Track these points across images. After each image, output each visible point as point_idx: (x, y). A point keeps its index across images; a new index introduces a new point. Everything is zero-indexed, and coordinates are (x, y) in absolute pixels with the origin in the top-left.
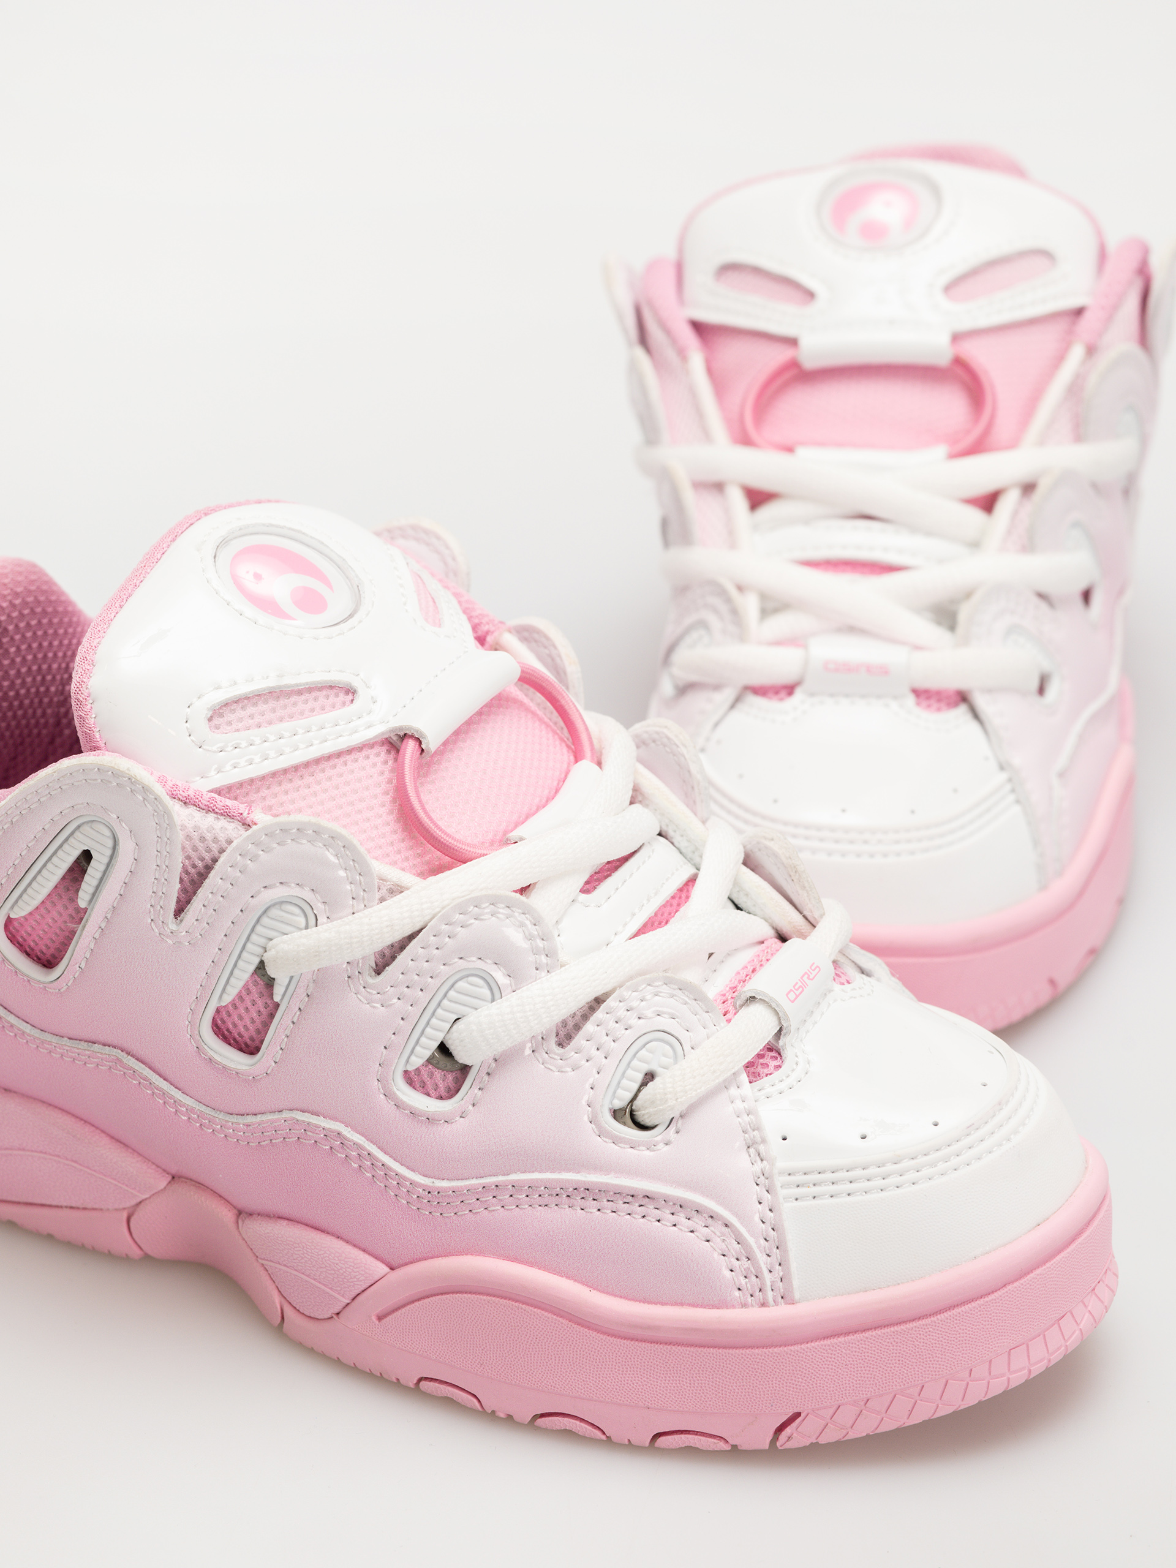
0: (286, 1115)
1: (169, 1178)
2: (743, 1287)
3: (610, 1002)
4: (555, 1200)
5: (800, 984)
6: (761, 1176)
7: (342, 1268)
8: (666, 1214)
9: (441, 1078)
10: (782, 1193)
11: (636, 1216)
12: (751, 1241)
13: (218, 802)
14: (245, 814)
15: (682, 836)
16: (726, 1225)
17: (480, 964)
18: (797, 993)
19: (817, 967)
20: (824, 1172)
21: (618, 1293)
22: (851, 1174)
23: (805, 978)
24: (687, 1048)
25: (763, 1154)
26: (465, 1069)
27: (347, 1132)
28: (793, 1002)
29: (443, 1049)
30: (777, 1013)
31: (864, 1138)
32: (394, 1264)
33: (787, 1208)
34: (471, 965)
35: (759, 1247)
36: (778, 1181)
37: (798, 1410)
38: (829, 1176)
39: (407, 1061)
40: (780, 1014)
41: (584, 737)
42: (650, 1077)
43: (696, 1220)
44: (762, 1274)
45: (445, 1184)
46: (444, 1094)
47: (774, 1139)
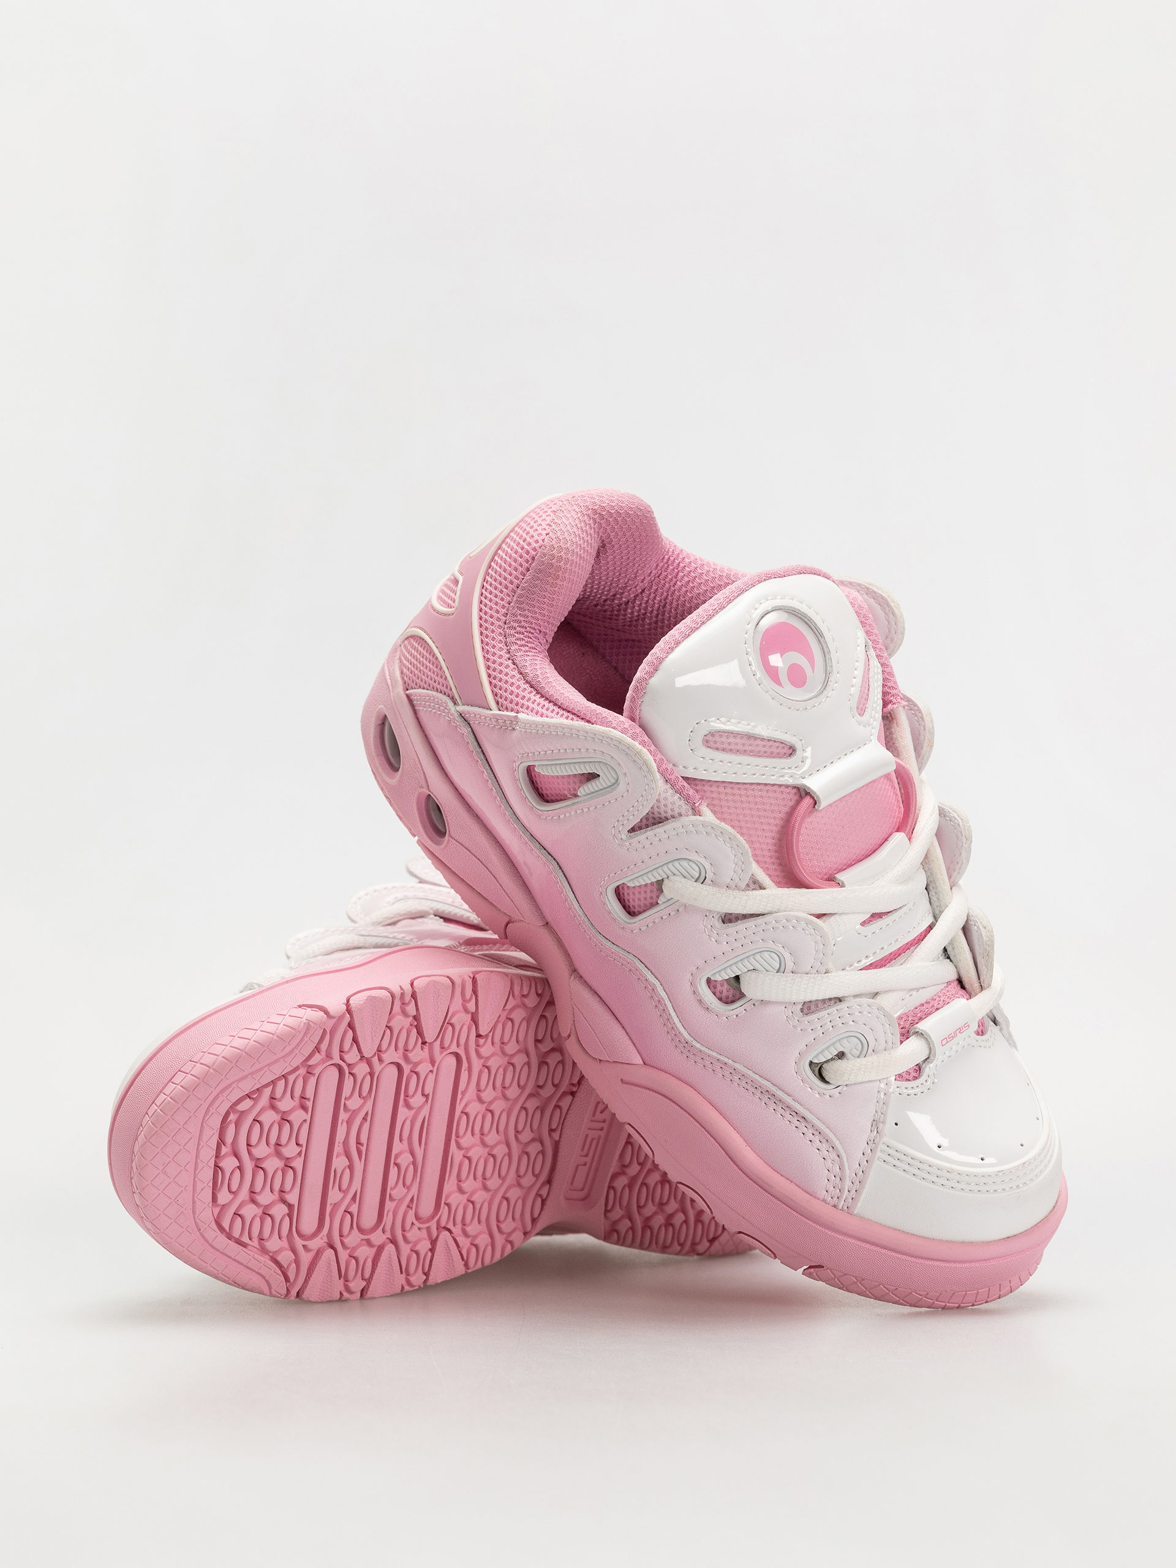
0: (630, 957)
1: (545, 923)
2: (830, 1192)
3: (843, 1006)
4: (754, 1090)
5: (953, 1035)
6: (872, 1141)
7: (616, 1045)
8: (809, 1132)
9: (725, 990)
10: (879, 1154)
11: (793, 1125)
12: (847, 1172)
13: (686, 791)
14: (697, 805)
15: (936, 893)
16: (839, 1156)
17: (781, 950)
18: (948, 1040)
19: (969, 1025)
20: (907, 1156)
21: (761, 1155)
22: (920, 1165)
23: (958, 1032)
24: (870, 1050)
25: (879, 1130)
26: (742, 995)
27: (660, 989)
28: (943, 1046)
29: (737, 978)
30: (930, 1049)
31: (939, 1147)
32: (647, 1062)
33: (877, 1164)
34: (777, 948)
35: (850, 1177)
36: (881, 1146)
37: (824, 1265)
38: (910, 1160)
39: (713, 974)
40: (932, 1052)
41: (911, 816)
42: (841, 1055)
43: (824, 1145)
44: (844, 1191)
45: (698, 1045)
46: (724, 998)
47: (890, 1123)
